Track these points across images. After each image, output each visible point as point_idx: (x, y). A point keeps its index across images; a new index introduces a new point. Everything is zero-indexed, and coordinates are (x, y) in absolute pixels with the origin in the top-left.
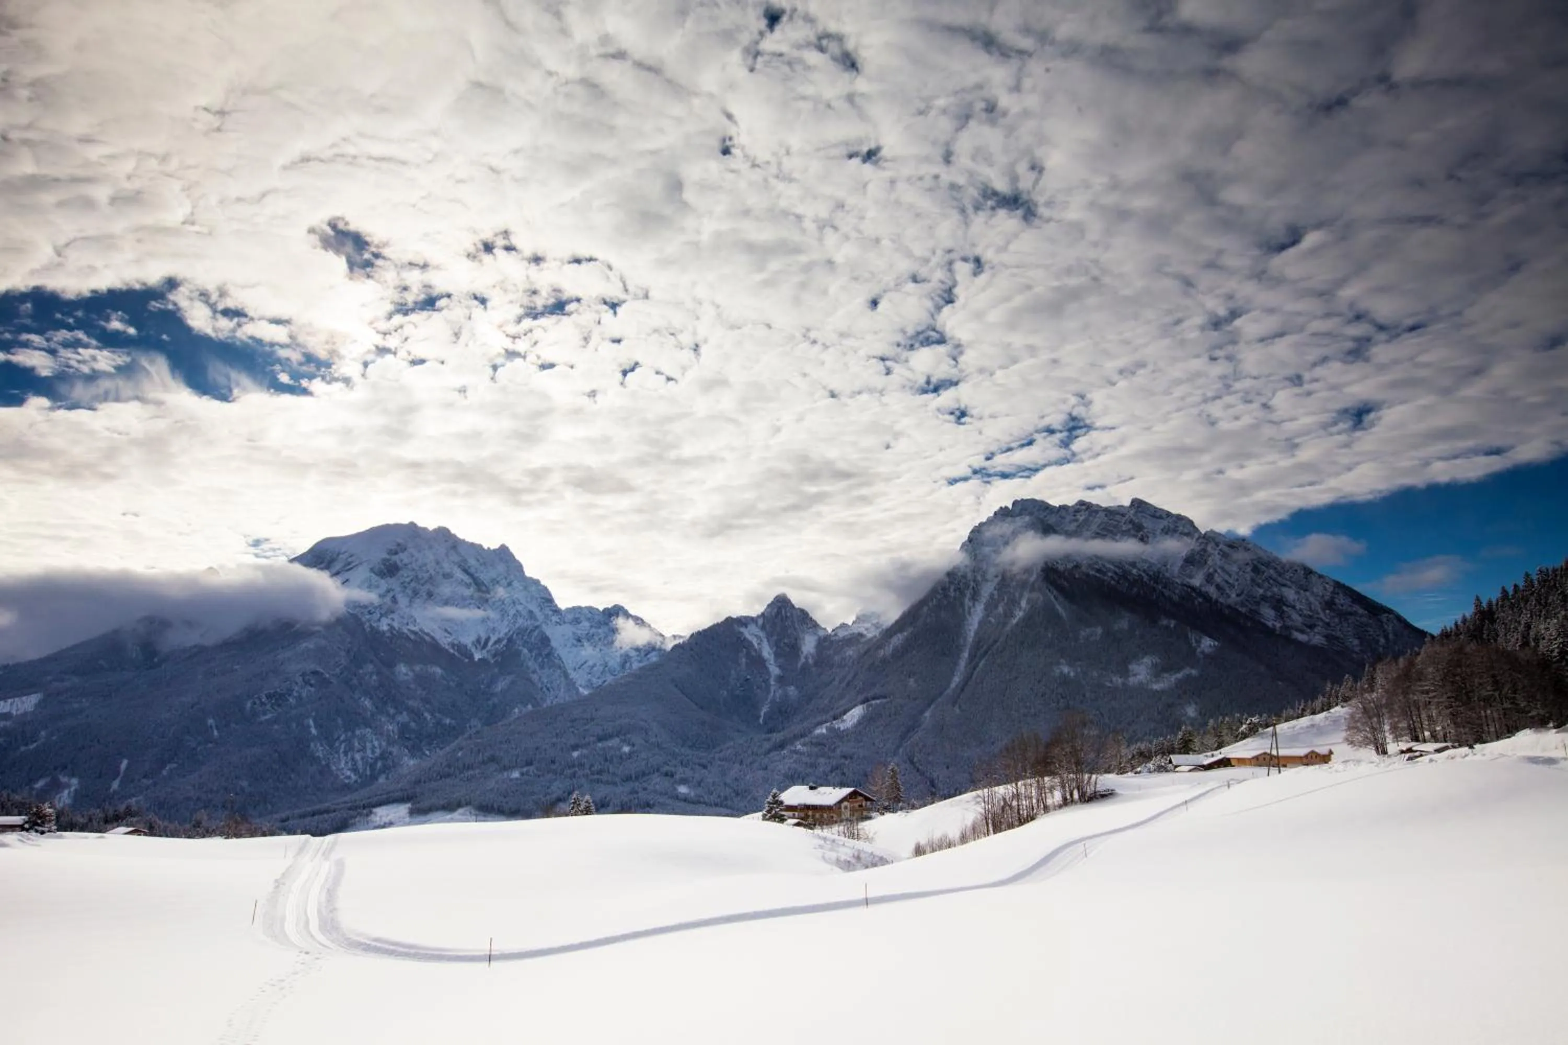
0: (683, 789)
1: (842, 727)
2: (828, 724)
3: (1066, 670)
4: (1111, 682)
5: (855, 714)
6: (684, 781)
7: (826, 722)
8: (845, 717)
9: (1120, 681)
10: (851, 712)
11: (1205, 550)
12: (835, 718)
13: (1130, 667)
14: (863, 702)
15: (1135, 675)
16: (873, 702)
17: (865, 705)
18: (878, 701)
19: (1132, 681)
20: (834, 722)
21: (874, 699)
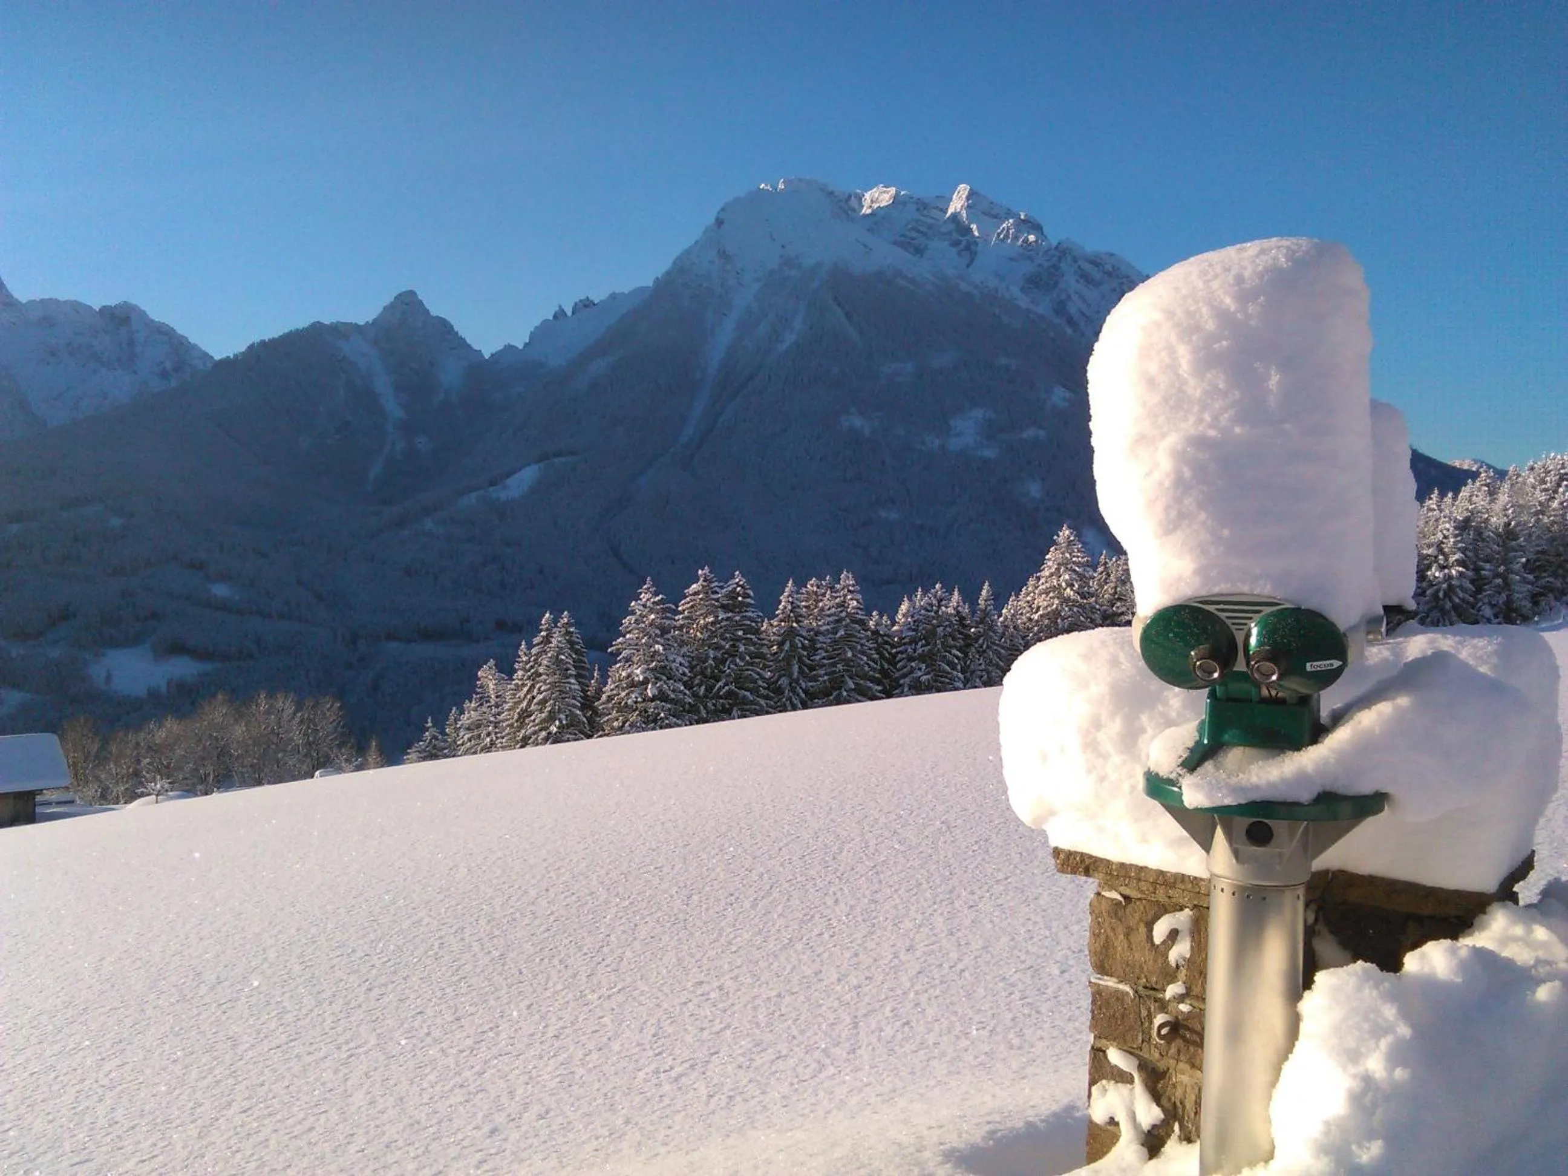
0: (220, 590)
1: (503, 496)
2: (482, 492)
3: (858, 422)
4: (923, 443)
5: (527, 477)
6: (224, 577)
7: (477, 489)
8: (509, 481)
9: (937, 442)
10: (516, 476)
11: (1055, 267)
12: (492, 483)
13: (952, 423)
14: (540, 460)
15: (958, 435)
16: (556, 460)
17: (542, 465)
18: (563, 459)
19: (954, 444)
20: (491, 489)
21: (558, 454)
